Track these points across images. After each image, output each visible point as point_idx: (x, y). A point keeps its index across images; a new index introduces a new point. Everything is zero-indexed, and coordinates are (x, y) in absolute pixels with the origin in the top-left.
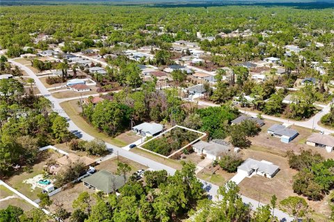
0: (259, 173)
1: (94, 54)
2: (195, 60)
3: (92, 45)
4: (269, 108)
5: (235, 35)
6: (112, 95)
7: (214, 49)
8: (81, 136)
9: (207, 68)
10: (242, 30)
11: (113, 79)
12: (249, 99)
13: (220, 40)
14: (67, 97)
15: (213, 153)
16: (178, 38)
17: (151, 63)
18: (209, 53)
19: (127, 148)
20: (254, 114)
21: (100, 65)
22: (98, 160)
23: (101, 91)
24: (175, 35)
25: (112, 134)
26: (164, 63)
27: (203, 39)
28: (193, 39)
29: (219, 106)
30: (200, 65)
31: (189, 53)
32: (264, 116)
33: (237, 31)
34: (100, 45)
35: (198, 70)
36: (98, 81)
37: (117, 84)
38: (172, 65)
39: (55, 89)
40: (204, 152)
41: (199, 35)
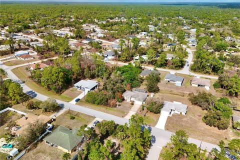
0: (176, 112)
1: (31, 33)
2: (99, 35)
3: (29, 28)
4: (159, 63)
5: (116, 20)
6: (51, 61)
7: (109, 28)
8: (36, 95)
9: (108, 40)
10: (119, 17)
11: (49, 50)
12: (145, 57)
13: (108, 24)
14: (16, 64)
15: (139, 100)
16: (84, 22)
17: (72, 38)
18: (106, 31)
20: (151, 68)
21: (37, 41)
23: (41, 58)
24: (82, 21)
25: (59, 91)
26: (81, 37)
27: (99, 23)
28: (94, 23)
29: (127, 64)
30: (104, 38)
31: (94, 31)
32: (157, 69)
33: (117, 18)
34: (34, 28)
35: (104, 41)
36: (38, 51)
37: (53, 53)
38: (86, 38)
39: (6, 59)
40: (132, 99)
41: (96, 20)
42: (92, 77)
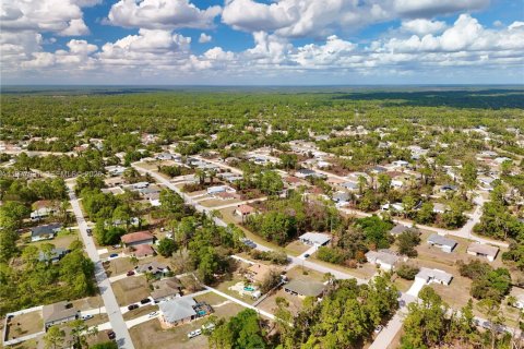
0: (436, 281)
1: (213, 157)
2: (321, 164)
4: (421, 217)
5: (348, 132)
6: (259, 203)
7: (336, 149)
8: (255, 246)
9: (337, 172)
10: (354, 127)
11: (253, 186)
12: (398, 207)
13: (334, 140)
14: (215, 206)
15: (387, 263)
16: (291, 137)
17: (278, 167)
18: (332, 155)
19: (302, 257)
20: (408, 224)
22: (283, 268)
23: (244, 199)
24: (285, 133)
25: (282, 243)
26: (292, 167)
27: (318, 138)
28: (306, 138)
29: (370, 215)
30: (330, 169)
31: (312, 156)
32: (418, 226)
33: (349, 127)
35: (329, 175)
36: (236, 188)
37: (257, 191)
38: (301, 169)
39: (199, 198)
40: (378, 261)
41: (311, 134)
42: (321, 230)
